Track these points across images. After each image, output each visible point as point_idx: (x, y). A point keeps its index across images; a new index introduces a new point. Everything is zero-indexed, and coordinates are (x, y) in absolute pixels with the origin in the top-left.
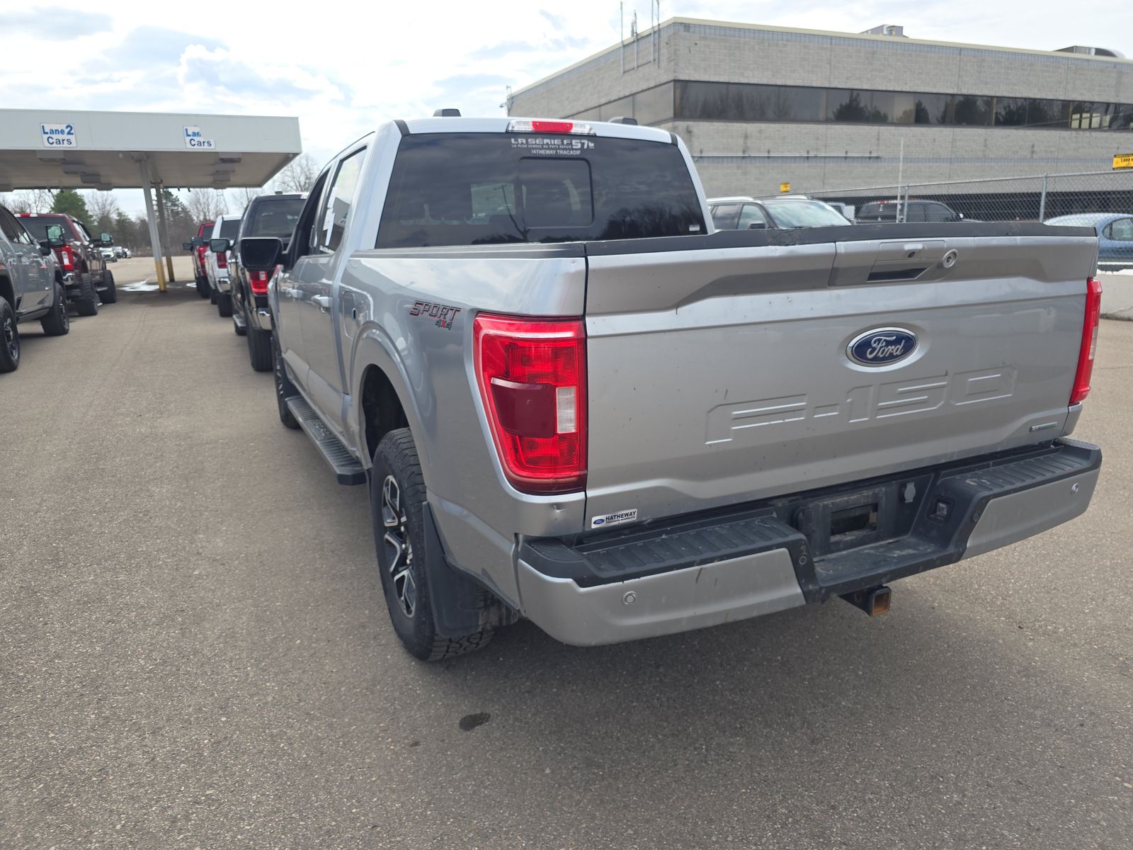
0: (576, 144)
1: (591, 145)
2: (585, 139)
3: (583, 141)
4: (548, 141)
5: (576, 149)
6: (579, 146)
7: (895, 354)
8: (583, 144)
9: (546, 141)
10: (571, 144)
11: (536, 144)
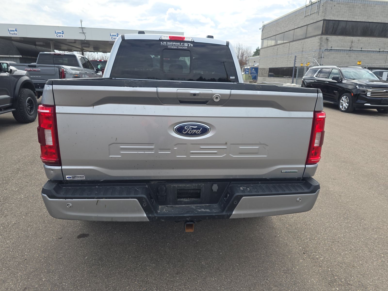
0: (186, 45)
1: (192, 45)
2: (190, 43)
3: (188, 44)
4: (175, 43)
5: (186, 47)
6: (187, 45)
7: (197, 133)
8: (188, 45)
9: (174, 43)
10: (184, 45)
11: (170, 44)
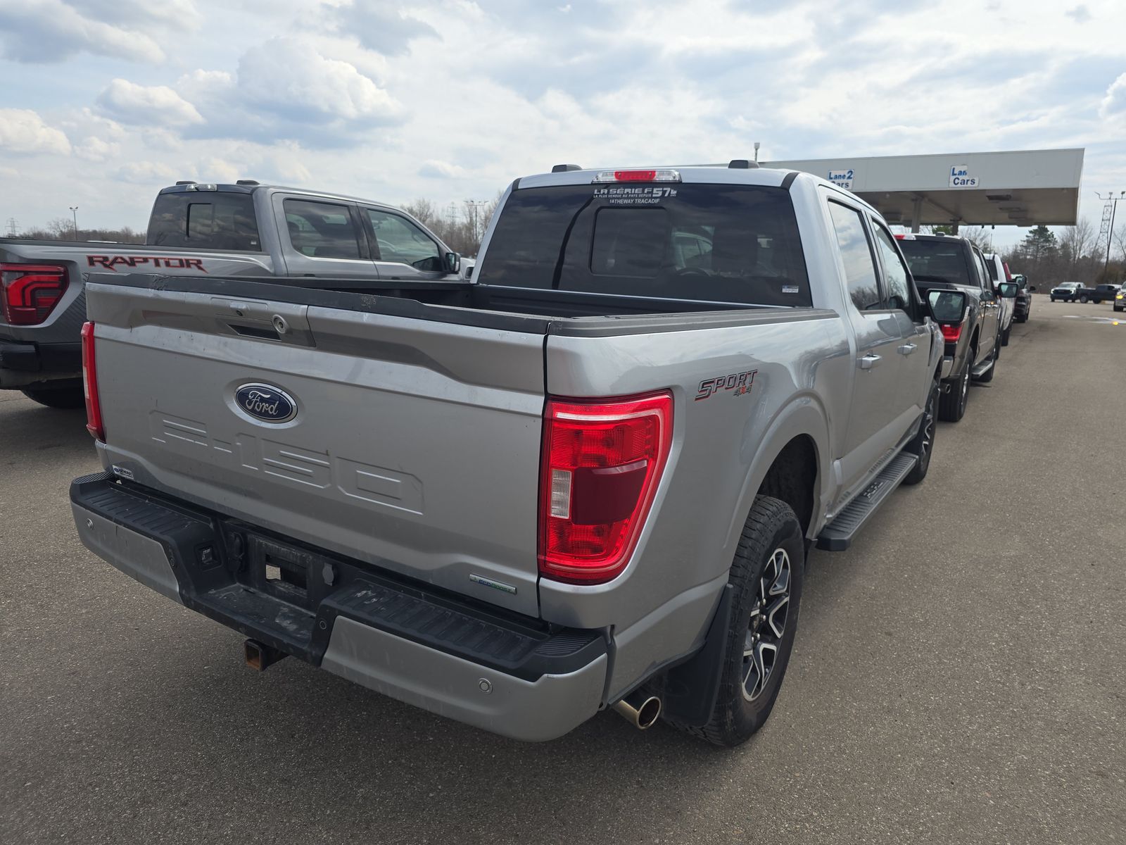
0: (657, 192)
1: (674, 192)
2: (669, 187)
3: (665, 189)
4: (629, 190)
5: (656, 198)
6: (660, 194)
7: (270, 412)
8: (664, 192)
9: (626, 190)
10: (652, 193)
11: (616, 194)
